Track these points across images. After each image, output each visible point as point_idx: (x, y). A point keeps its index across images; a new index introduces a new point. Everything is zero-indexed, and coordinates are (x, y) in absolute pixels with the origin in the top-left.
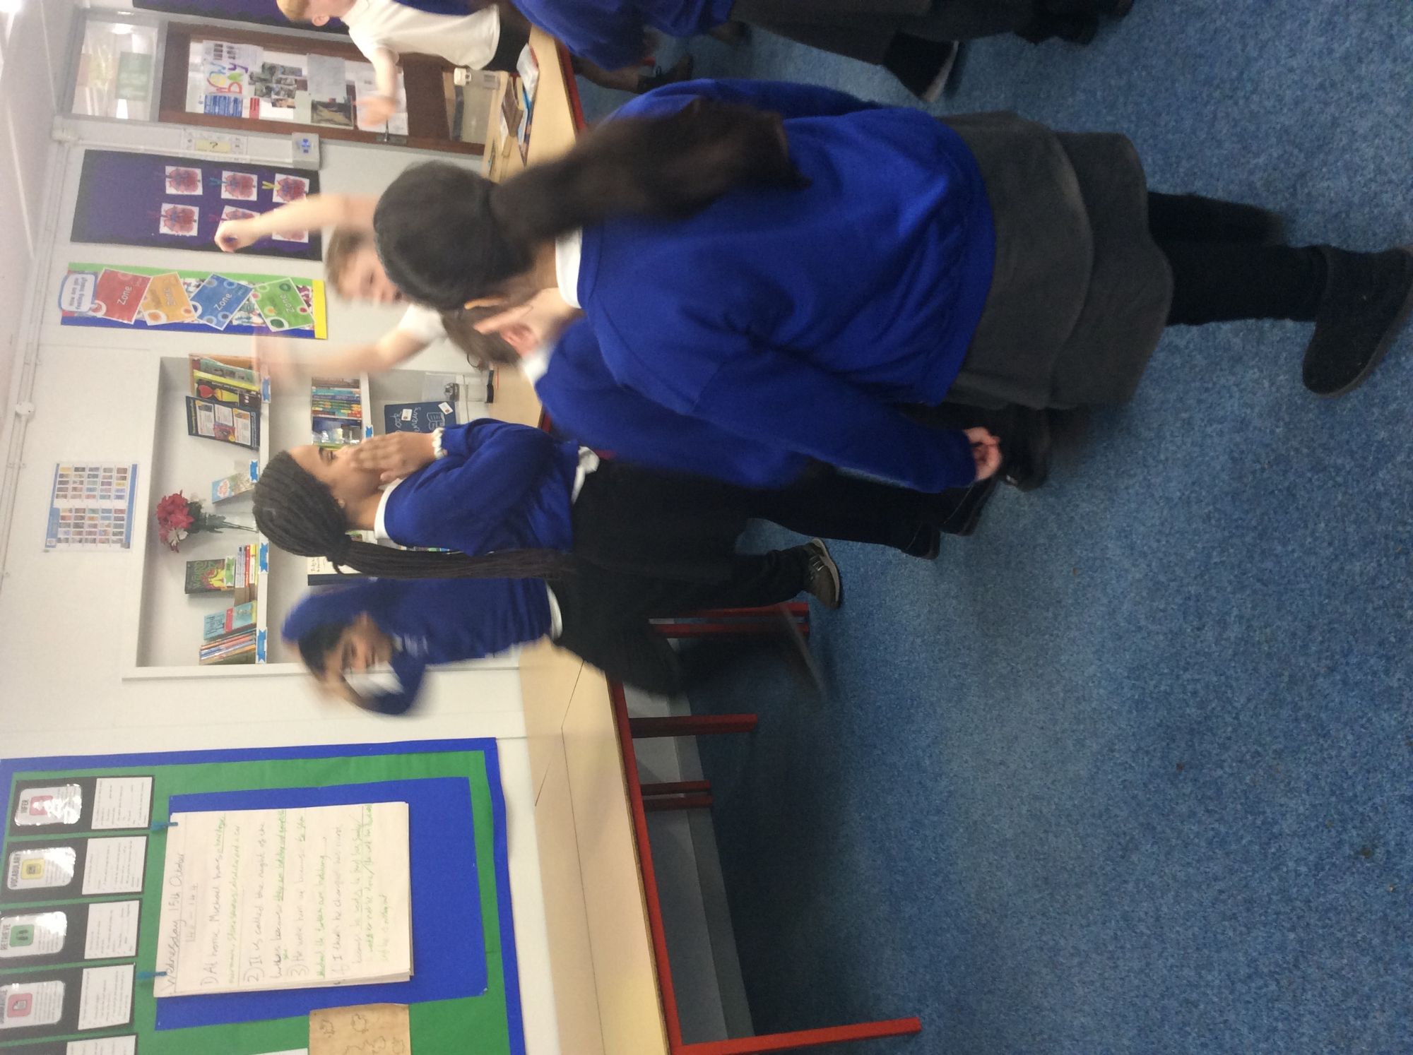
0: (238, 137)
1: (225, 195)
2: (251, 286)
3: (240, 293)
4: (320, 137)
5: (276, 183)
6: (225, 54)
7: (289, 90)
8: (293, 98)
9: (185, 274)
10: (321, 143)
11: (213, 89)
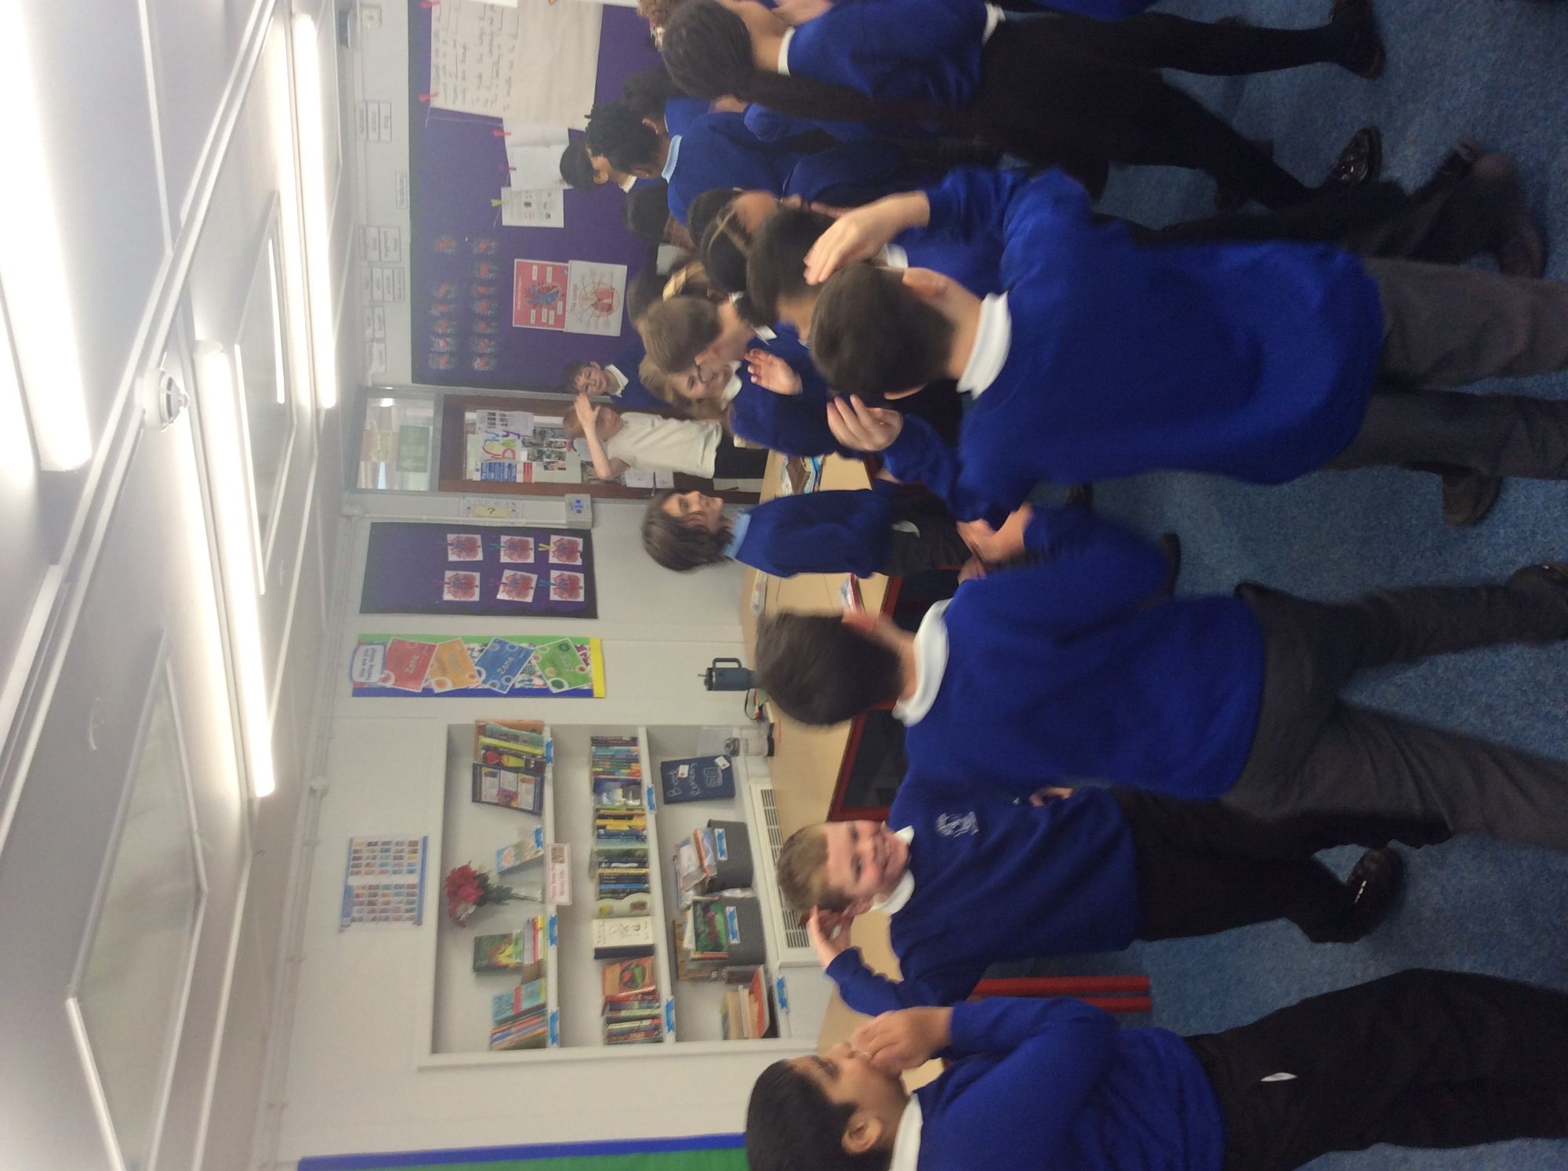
0: (514, 501)
1: (504, 559)
2: (532, 648)
3: (521, 656)
4: (592, 497)
5: (552, 544)
6: (498, 422)
7: (561, 453)
8: (564, 460)
9: (468, 640)
10: (593, 502)
11: (489, 456)
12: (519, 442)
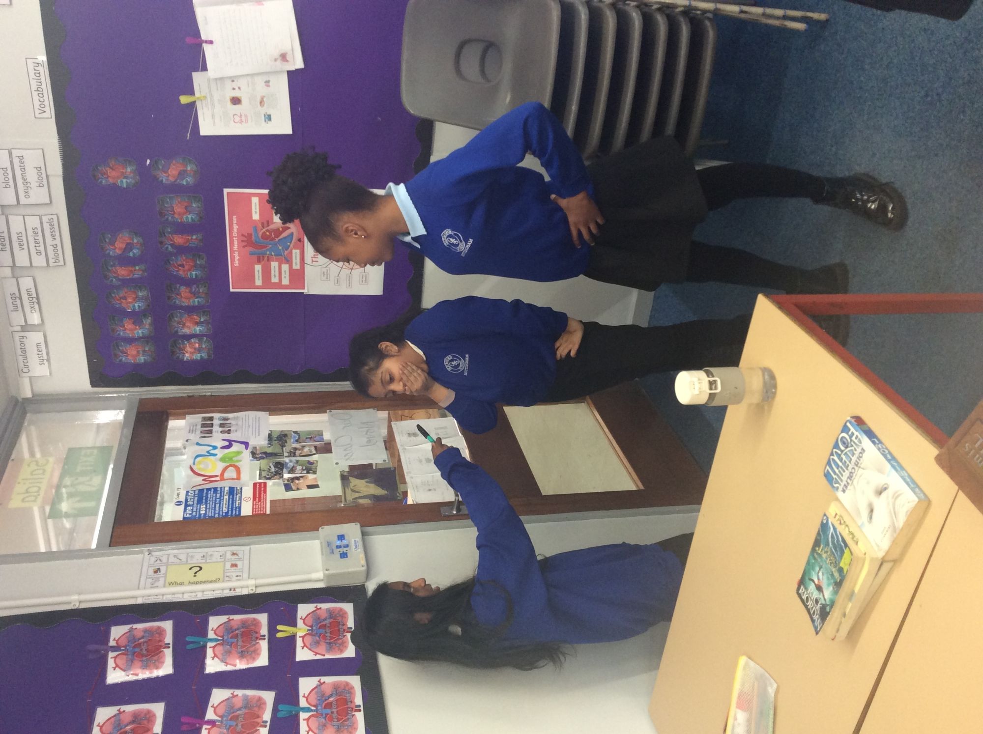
0: (234, 549)
1: (213, 666)
4: (362, 526)
6: (216, 429)
7: (309, 462)
8: (315, 473)
10: (364, 534)
11: (199, 480)
12: (247, 454)
